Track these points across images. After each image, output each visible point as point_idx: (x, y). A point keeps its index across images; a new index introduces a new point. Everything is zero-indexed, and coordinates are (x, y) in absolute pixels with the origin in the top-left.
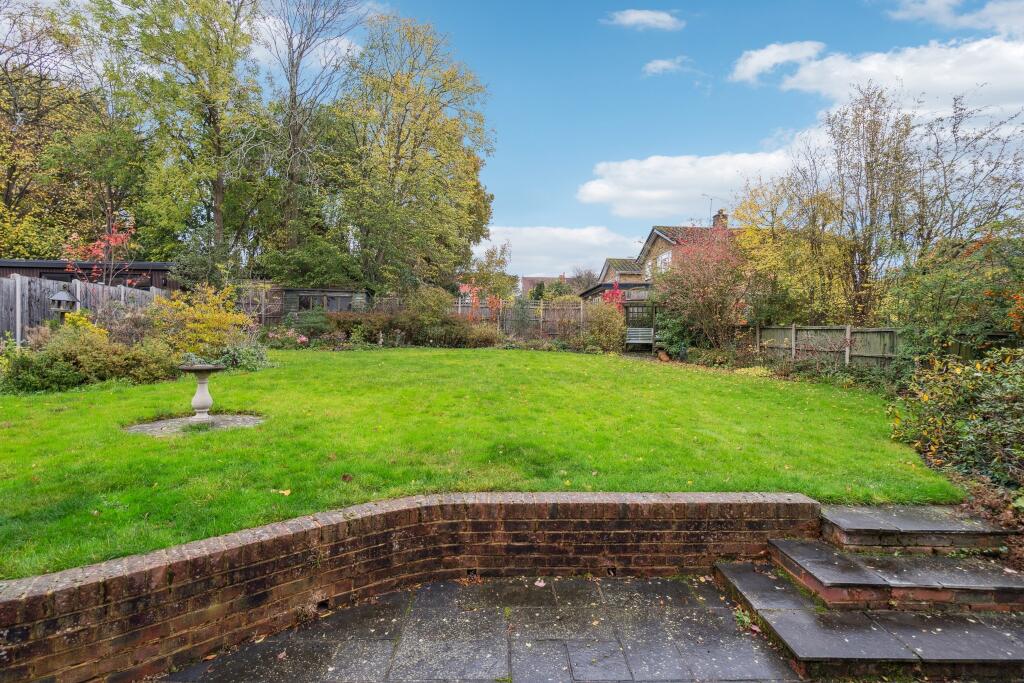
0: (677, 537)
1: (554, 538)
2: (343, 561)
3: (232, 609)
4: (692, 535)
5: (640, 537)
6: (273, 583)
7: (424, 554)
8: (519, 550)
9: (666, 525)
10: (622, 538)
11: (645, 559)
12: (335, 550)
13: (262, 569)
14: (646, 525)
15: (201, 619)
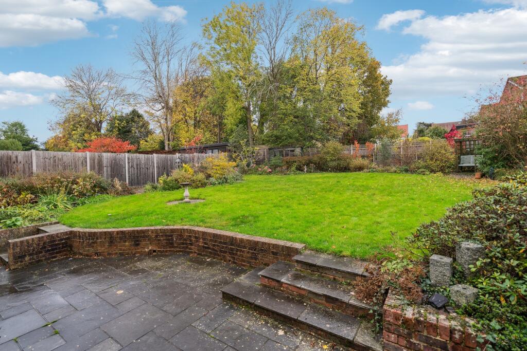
0: (248, 252)
1: (214, 245)
2: (159, 240)
3: (131, 245)
4: (253, 253)
5: (237, 250)
6: (141, 241)
7: (183, 244)
8: (206, 248)
9: (245, 247)
10: (232, 249)
11: (239, 259)
12: (156, 236)
13: (138, 237)
14: (239, 246)
15: (124, 246)
